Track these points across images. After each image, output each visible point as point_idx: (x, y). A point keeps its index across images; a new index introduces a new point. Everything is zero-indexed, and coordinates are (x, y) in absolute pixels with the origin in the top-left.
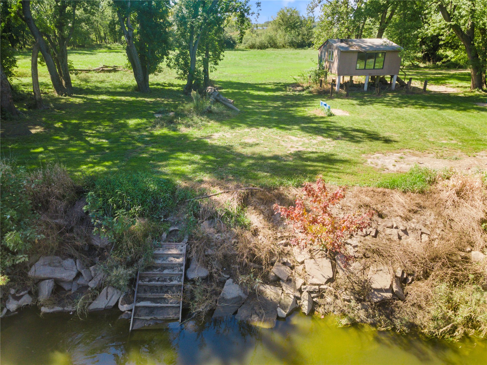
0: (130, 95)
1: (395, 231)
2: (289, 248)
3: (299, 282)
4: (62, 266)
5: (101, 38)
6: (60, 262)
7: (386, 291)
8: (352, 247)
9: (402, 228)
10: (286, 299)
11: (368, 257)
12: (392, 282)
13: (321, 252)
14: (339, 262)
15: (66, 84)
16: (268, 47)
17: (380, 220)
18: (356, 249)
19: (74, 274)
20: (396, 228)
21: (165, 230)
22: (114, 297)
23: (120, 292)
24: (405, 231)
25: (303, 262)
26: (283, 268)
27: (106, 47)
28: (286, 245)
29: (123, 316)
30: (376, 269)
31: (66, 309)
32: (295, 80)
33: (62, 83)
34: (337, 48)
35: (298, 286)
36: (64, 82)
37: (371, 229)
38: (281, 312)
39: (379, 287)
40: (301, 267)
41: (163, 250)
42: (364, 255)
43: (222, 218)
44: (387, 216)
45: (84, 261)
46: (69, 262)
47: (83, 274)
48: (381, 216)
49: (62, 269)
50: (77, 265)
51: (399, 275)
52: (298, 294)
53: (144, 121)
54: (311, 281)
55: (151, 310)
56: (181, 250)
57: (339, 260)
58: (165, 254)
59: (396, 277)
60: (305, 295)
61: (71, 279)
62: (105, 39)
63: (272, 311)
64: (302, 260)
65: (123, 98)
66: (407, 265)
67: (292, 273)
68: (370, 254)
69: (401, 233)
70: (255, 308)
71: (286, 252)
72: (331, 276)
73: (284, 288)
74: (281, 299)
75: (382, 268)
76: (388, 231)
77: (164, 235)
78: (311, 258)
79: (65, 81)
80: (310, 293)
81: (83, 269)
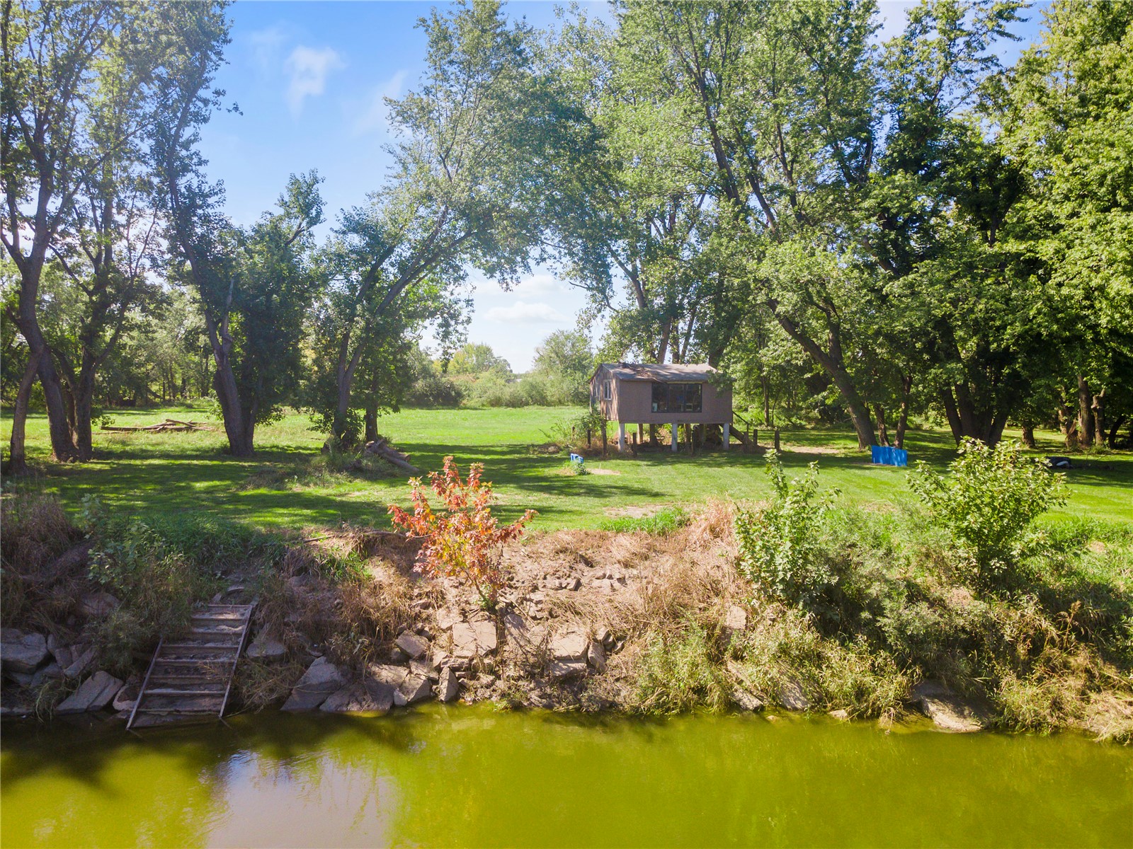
0: (211, 459)
1: (607, 582)
2: (431, 610)
3: (439, 657)
4: (21, 644)
5: (174, 389)
6: (18, 637)
7: (577, 659)
8: (533, 604)
9: (617, 576)
10: (412, 682)
11: (556, 617)
12: (588, 647)
13: (482, 613)
14: (509, 625)
15: (79, 441)
16: (527, 404)
17: (587, 569)
18: (540, 606)
19: (40, 654)
20: (610, 577)
21: (220, 589)
22: (107, 690)
23: (119, 682)
24: (622, 580)
25: (450, 628)
26: (416, 638)
27: (182, 404)
28: (426, 606)
29: (119, 716)
30: (565, 632)
31: (16, 710)
32: (549, 437)
33: (71, 439)
34: (616, 375)
35: (436, 663)
36: (75, 437)
37: (569, 580)
38: (398, 696)
39: (565, 654)
40: (445, 636)
41: (211, 615)
42: (551, 614)
43: (323, 567)
44: (598, 563)
45: (61, 637)
46: (36, 638)
47: (58, 658)
48: (589, 563)
49: (20, 647)
50: (49, 641)
51: (600, 637)
52: (434, 675)
53: (228, 482)
54: (457, 652)
55: (171, 699)
56: (243, 615)
57: (510, 623)
58: (212, 620)
59: (595, 640)
60: (446, 672)
61: (34, 662)
62: (182, 390)
63: (385, 697)
64: (449, 625)
65: (195, 462)
66: (614, 622)
67: (429, 646)
68: (560, 612)
69: (617, 585)
70: (357, 693)
71: (424, 616)
72: (494, 646)
73: (413, 669)
74: (404, 682)
75: (576, 629)
76: (596, 583)
77: (218, 597)
78: (463, 622)
79: (79, 434)
80: (453, 670)
81: (57, 648)
